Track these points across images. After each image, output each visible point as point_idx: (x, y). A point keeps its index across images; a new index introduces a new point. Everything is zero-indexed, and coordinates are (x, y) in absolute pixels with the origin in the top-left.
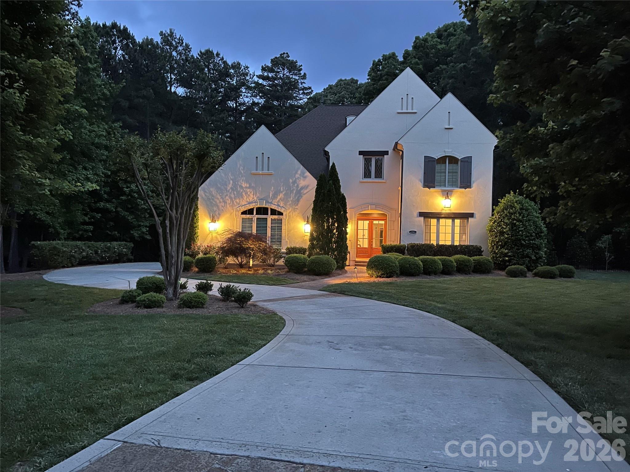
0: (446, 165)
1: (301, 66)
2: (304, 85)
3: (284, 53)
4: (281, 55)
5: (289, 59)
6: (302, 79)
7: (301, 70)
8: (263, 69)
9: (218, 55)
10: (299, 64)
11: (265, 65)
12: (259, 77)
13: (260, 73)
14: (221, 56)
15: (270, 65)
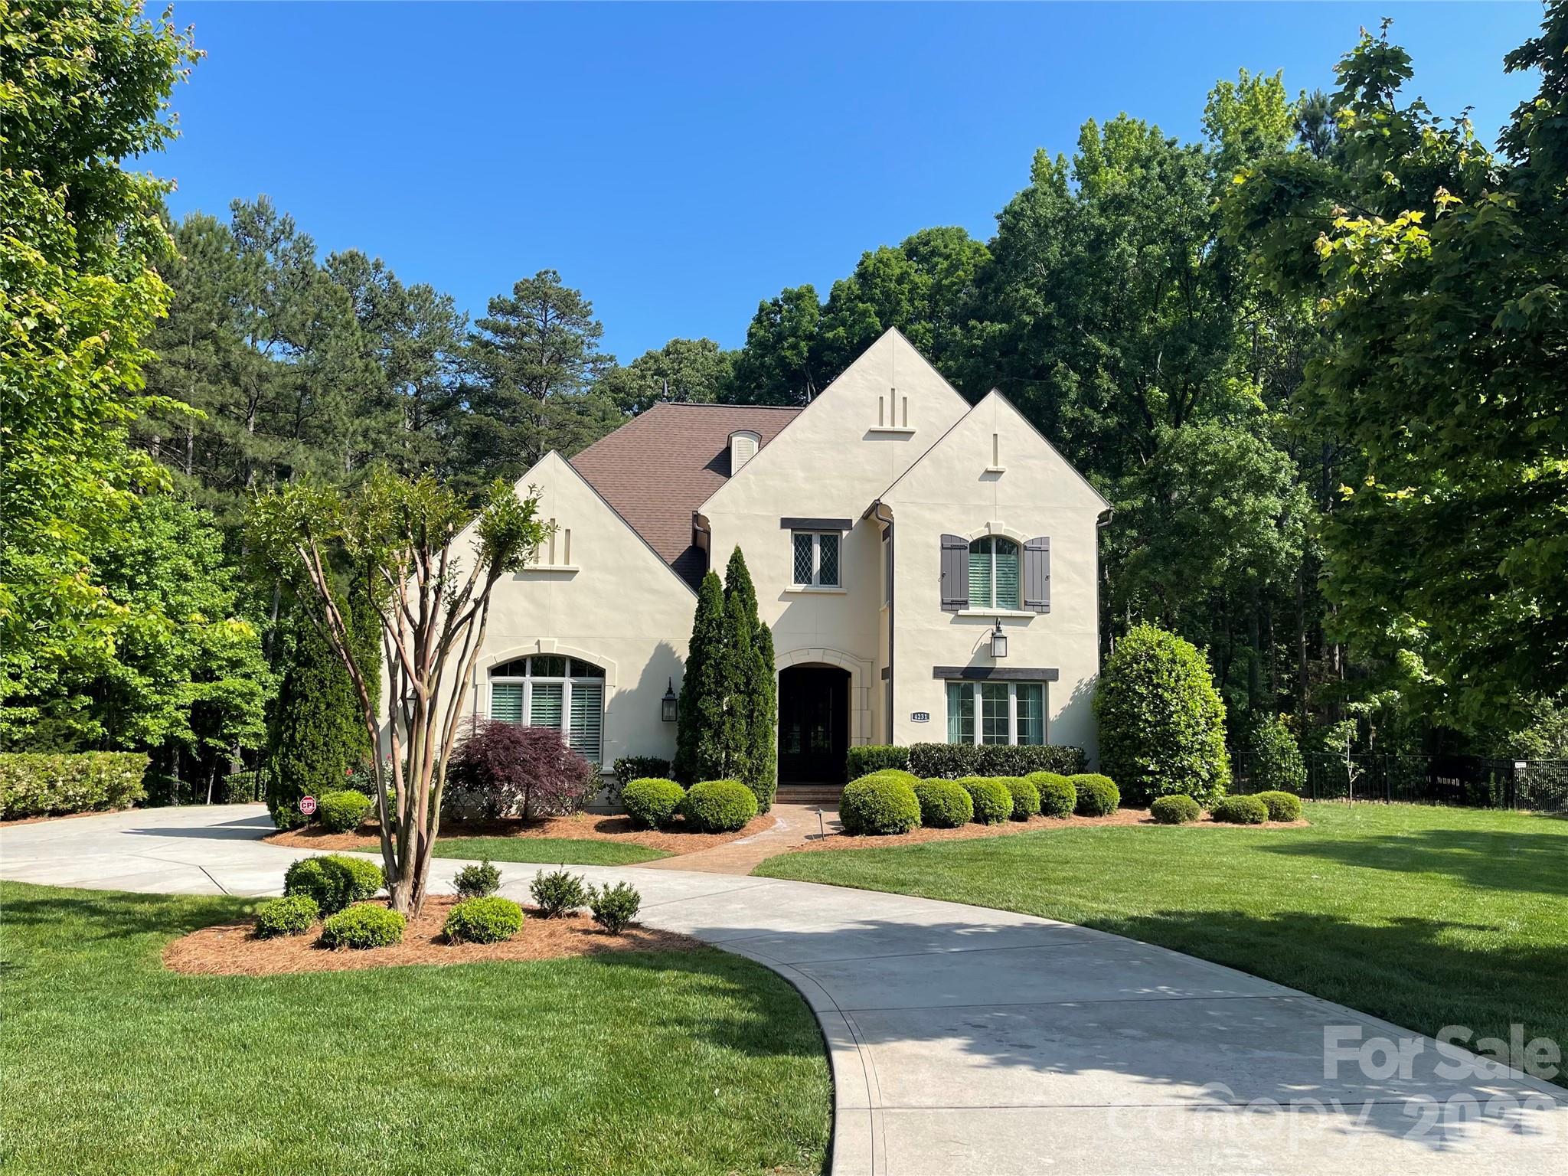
0: (991, 557)
1: (590, 303)
2: (595, 350)
3: (546, 272)
4: (538, 275)
5: (559, 285)
6: (592, 336)
7: (589, 313)
8: (492, 307)
9: (377, 267)
10: (583, 300)
11: (499, 297)
12: (484, 325)
13: (484, 315)
14: (385, 270)
15: (512, 297)
